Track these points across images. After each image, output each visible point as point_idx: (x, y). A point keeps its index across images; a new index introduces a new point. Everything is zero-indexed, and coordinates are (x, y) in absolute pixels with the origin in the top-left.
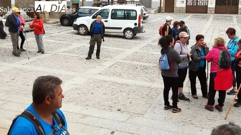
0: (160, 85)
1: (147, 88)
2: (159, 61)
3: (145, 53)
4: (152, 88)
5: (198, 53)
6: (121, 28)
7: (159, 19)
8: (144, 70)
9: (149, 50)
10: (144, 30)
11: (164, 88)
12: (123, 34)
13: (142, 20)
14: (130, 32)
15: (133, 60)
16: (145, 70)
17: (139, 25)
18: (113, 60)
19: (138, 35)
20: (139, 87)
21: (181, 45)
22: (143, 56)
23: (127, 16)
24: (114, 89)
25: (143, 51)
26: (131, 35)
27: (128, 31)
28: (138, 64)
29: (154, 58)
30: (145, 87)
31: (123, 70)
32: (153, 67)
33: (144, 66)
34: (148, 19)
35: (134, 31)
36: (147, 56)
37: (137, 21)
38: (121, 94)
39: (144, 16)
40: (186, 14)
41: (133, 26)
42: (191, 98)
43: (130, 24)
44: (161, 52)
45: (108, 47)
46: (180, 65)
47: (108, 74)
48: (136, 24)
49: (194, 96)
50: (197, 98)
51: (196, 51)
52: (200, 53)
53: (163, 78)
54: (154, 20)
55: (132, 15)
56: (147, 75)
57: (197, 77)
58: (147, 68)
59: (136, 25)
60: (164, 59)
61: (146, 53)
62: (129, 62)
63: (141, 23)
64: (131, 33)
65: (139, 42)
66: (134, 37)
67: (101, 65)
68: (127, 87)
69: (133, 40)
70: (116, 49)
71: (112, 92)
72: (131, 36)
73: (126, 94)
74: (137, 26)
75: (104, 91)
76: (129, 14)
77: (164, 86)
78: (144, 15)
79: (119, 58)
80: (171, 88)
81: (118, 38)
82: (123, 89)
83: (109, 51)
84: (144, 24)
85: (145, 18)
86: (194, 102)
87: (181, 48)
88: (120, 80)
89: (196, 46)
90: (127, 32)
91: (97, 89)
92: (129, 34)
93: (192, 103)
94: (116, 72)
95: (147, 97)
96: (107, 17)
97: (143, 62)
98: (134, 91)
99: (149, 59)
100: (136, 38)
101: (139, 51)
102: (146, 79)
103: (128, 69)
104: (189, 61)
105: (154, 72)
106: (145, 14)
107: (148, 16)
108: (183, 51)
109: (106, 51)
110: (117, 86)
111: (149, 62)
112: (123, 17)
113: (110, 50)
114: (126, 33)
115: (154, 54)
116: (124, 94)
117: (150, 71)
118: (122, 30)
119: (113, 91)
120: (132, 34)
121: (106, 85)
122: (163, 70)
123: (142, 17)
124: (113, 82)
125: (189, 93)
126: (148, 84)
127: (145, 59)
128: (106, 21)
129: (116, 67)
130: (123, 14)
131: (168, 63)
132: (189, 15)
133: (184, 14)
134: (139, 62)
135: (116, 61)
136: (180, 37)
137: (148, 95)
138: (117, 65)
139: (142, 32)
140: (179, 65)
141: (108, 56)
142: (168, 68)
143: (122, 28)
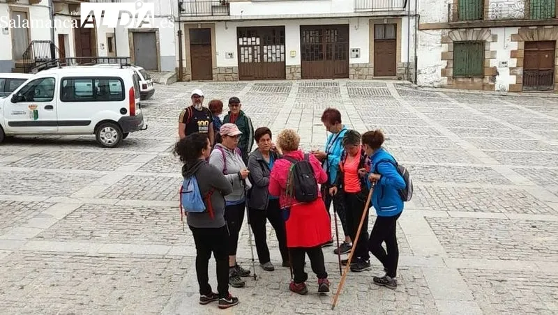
0: (187, 248)
1: (158, 260)
2: (181, 193)
3: (152, 179)
4: (171, 257)
5: (263, 169)
6: (87, 123)
7: (180, 95)
8: (150, 218)
9: (159, 169)
10: (145, 122)
11: (196, 255)
12: (94, 135)
13: (137, 101)
14: (111, 130)
15: (123, 196)
16: (153, 218)
17: (132, 113)
18: (72, 201)
19: (131, 136)
20: (139, 260)
21: (223, 154)
22: (145, 185)
23: (102, 91)
24: (78, 271)
25: (145, 174)
26: (115, 137)
27: (106, 128)
28: (135, 205)
29: (171, 188)
30: (153, 256)
31: (97, 223)
32: (172, 208)
33: (149, 209)
34: (154, 96)
35: (120, 126)
36: (154, 184)
37: (126, 104)
38: (95, 280)
39: (142, 90)
40: (240, 82)
41: (117, 116)
42: (258, 270)
43: (111, 110)
44: (183, 172)
45: (58, 171)
46: (227, 198)
47: (61, 237)
48: (123, 111)
49: (265, 266)
50: (272, 269)
51: (259, 165)
52: (268, 168)
53: (193, 232)
54: (169, 100)
55: (112, 89)
56: (158, 229)
57: (268, 221)
58: (157, 213)
59: (126, 113)
60: (191, 187)
61: (152, 177)
62: (111, 202)
63: (136, 107)
64: (114, 132)
65: (134, 153)
66: (121, 142)
67: (43, 216)
68: (112, 262)
69: (119, 149)
70: (80, 172)
71: (73, 277)
72: (115, 140)
73: (108, 278)
74: (128, 114)
75: (53, 278)
76: (106, 89)
77: (196, 250)
78: (143, 88)
79: (86, 194)
80: (212, 253)
81: (82, 148)
82: (102, 269)
83: (61, 179)
84: (144, 110)
85: (145, 96)
86: (266, 279)
87: (225, 160)
88: (92, 248)
89: (257, 154)
90: (104, 131)
91: (33, 275)
92: (109, 135)
93: (263, 281)
94: (82, 230)
95: (159, 280)
96: (51, 98)
97: (146, 199)
98: (128, 269)
99: (161, 190)
100: (127, 144)
101: (135, 174)
102: (156, 238)
103: (111, 218)
104: (245, 187)
105: (174, 220)
106: (145, 86)
107: (153, 91)
108: (229, 168)
109: (54, 179)
110: (85, 261)
111: (162, 196)
112: (91, 94)
113: (62, 177)
114: (101, 133)
115: (172, 178)
116: (103, 280)
117: (164, 218)
118: (92, 127)
119: (74, 275)
120: (116, 134)
121: (57, 263)
122: (191, 213)
123: (137, 94)
124: (75, 254)
125: (253, 260)
126: (160, 250)
127: (151, 191)
128: (50, 107)
129: (81, 216)
130: (91, 89)
131: (200, 196)
132: (246, 84)
133: (235, 82)
134: (136, 201)
135: (81, 203)
136: (221, 134)
137: (160, 275)
138: (83, 212)
139: (141, 130)
140: (226, 200)
141: (58, 191)
142: (202, 207)
143: (90, 121)
